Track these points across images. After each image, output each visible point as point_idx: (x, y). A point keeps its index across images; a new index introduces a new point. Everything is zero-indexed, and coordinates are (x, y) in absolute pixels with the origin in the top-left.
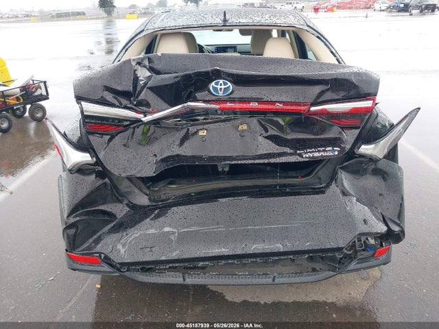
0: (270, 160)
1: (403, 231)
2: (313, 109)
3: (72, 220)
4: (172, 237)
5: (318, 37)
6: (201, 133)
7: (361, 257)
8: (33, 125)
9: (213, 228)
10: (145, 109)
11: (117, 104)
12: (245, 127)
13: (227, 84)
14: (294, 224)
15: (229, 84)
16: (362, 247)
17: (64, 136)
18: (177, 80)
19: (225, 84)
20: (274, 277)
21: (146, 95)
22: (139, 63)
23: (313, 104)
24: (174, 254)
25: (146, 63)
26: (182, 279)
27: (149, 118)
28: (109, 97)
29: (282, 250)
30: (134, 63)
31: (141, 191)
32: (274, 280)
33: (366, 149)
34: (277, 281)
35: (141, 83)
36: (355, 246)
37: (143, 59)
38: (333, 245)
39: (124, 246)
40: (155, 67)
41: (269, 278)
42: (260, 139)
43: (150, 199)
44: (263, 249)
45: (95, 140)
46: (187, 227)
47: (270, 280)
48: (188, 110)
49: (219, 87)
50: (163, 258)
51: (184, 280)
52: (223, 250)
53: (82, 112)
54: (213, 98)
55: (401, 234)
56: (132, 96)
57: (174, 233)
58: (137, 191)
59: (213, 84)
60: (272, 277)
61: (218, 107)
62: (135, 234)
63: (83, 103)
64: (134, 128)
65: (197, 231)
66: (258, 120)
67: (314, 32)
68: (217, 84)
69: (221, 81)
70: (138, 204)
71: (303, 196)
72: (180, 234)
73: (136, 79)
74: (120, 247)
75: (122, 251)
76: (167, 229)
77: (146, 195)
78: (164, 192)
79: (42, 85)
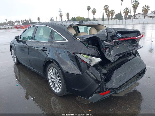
4: (122, 77)
9: (127, 71)
43: (107, 71)
51: (125, 88)
54: (118, 38)
57: (122, 75)
61: (120, 40)
62: (114, 79)
64: (109, 48)
65: (125, 73)
68: (118, 34)
75: (115, 85)
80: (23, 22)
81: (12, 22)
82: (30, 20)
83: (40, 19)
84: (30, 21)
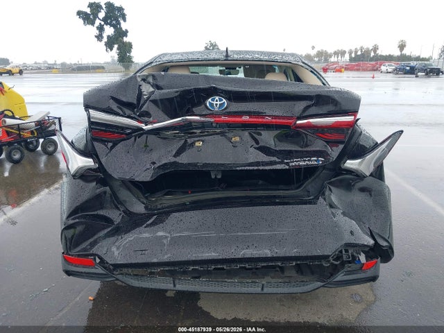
0: (259, 168)
1: (391, 248)
2: (299, 122)
3: (71, 222)
4: (165, 242)
5: (311, 71)
6: (197, 144)
7: (349, 269)
8: (44, 158)
9: (204, 234)
10: (146, 119)
11: (121, 113)
12: (237, 139)
13: (222, 100)
14: (282, 231)
15: (224, 100)
16: (349, 258)
17: (72, 144)
18: (177, 94)
19: (220, 100)
20: (263, 285)
21: (148, 107)
22: (144, 80)
23: (299, 118)
24: (166, 257)
25: (150, 80)
26: (172, 285)
27: (149, 127)
28: (114, 106)
29: (269, 256)
30: (139, 79)
31: (139, 200)
32: (262, 289)
33: (351, 164)
34: (266, 290)
35: (145, 97)
36: (342, 256)
37: (147, 76)
38: (319, 253)
39: (118, 249)
40: (158, 84)
41: (258, 287)
42: (252, 150)
43: (146, 208)
44: (252, 254)
45: (99, 147)
46: (180, 232)
47: (258, 290)
48: (186, 123)
49: (215, 103)
50: (155, 260)
51: (175, 286)
52: (213, 254)
53: (89, 118)
54: (209, 112)
55: (390, 251)
56: (135, 108)
57: (166, 237)
58: (135, 200)
59: (210, 100)
60: (261, 285)
61: (212, 120)
62: (130, 237)
63: (90, 110)
64: (135, 136)
65: (189, 236)
66: (250, 133)
67: (307, 67)
68: (213, 100)
69: (217, 98)
70: (135, 212)
71: (291, 206)
72: (172, 238)
73: (140, 94)
74: (114, 249)
75: (116, 253)
76: (160, 234)
77: (144, 204)
78: (160, 202)
79: (57, 121)
80: (353, 55)
81: (326, 53)
82: (375, 49)
83: (405, 46)
84: (375, 52)
